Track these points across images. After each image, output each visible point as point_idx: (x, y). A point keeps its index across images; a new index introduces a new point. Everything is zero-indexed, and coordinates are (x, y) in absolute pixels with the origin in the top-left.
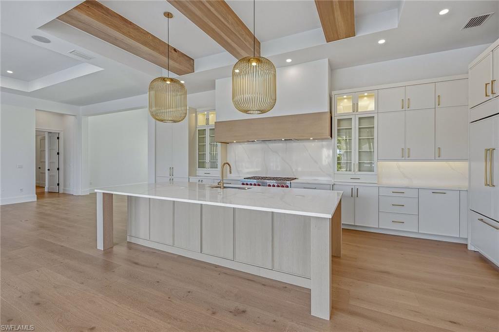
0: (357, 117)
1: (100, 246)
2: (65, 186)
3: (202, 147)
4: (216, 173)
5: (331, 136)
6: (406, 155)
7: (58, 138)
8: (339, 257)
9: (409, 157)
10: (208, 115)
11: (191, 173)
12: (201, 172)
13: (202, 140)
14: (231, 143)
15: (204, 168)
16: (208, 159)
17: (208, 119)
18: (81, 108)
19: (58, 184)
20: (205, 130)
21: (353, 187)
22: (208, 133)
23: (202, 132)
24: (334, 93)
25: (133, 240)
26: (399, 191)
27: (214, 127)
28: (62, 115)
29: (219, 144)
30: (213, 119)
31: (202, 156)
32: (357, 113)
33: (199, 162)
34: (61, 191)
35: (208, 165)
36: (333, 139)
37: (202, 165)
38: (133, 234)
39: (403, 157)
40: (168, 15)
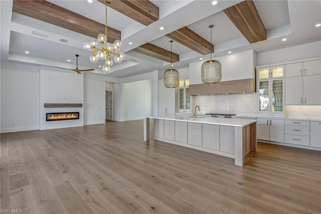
0: (272, 80)
1: (145, 139)
2: (114, 117)
3: (181, 98)
4: (189, 111)
5: (256, 92)
6: (303, 102)
7: (111, 94)
8: (255, 152)
9: (305, 103)
10: (185, 81)
11: (176, 111)
12: (181, 111)
13: (181, 94)
14: (197, 95)
15: (182, 108)
16: (185, 104)
17: (185, 83)
18: (122, 79)
19: (111, 116)
20: (183, 89)
21: (268, 120)
22: (185, 90)
23: (182, 90)
24: (257, 67)
25: (157, 139)
26: (297, 122)
27: (188, 88)
28: (113, 83)
29: (191, 96)
30: (188, 83)
31: (181, 102)
32: (272, 78)
33: (180, 106)
34: (112, 120)
35: (184, 107)
36: (257, 93)
37: (181, 107)
38: (156, 136)
39: (301, 103)
40: (171, 42)
